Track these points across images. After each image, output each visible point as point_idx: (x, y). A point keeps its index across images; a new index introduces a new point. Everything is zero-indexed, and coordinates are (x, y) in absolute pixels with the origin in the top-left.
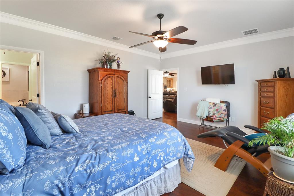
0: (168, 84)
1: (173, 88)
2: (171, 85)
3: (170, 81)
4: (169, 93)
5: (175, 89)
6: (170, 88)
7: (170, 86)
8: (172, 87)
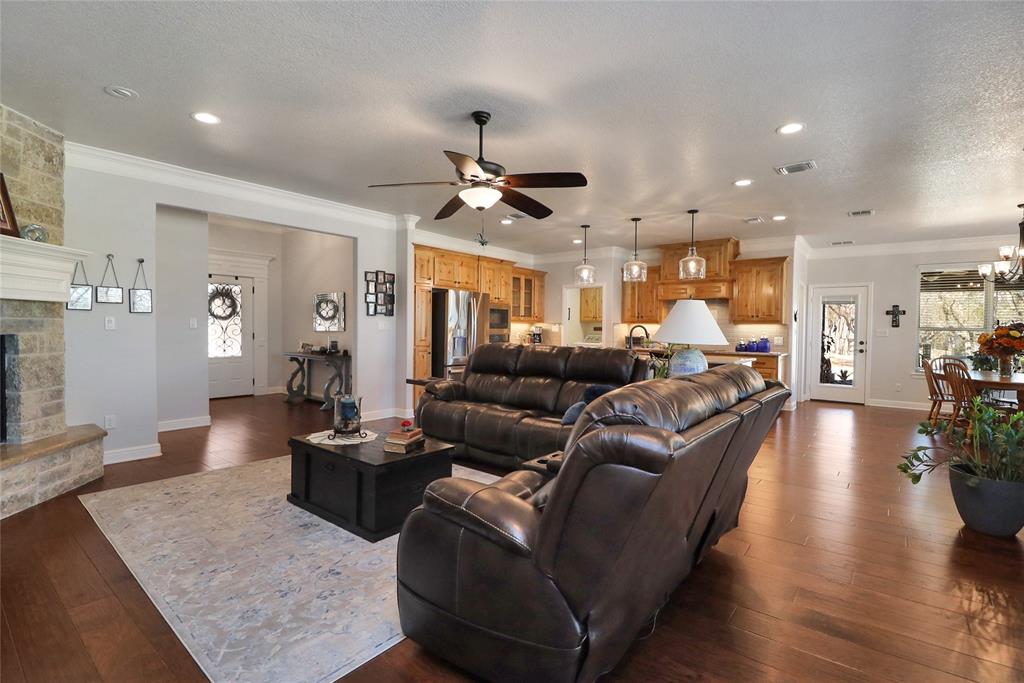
0: (516, 298)
1: (544, 326)
2: (535, 309)
3: (529, 282)
4: (511, 363)
5: (555, 329)
6: (532, 323)
7: (529, 312)
8: (541, 320)
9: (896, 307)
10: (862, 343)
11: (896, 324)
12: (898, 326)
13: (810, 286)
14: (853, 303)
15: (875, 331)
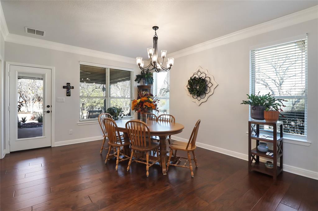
9: (68, 84)
10: (48, 106)
11: (68, 94)
12: (70, 95)
13: (7, 63)
14: (42, 79)
15: (57, 99)
